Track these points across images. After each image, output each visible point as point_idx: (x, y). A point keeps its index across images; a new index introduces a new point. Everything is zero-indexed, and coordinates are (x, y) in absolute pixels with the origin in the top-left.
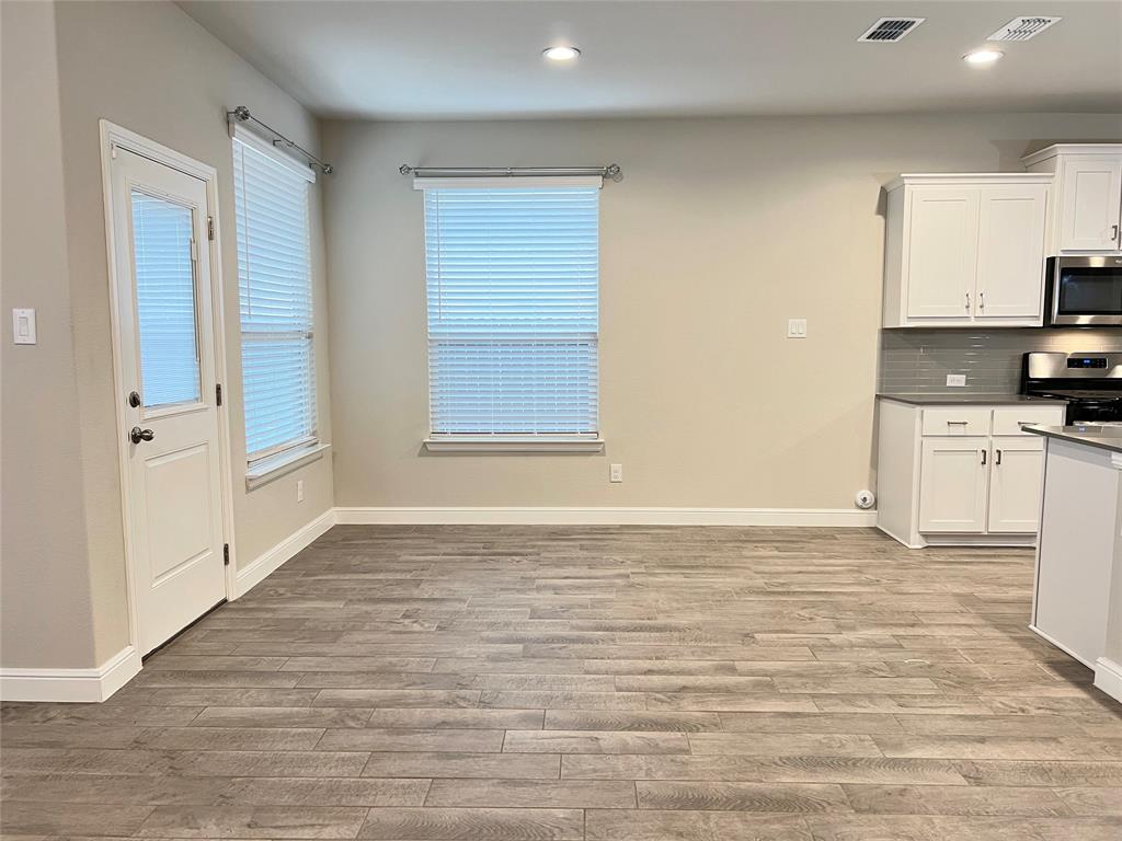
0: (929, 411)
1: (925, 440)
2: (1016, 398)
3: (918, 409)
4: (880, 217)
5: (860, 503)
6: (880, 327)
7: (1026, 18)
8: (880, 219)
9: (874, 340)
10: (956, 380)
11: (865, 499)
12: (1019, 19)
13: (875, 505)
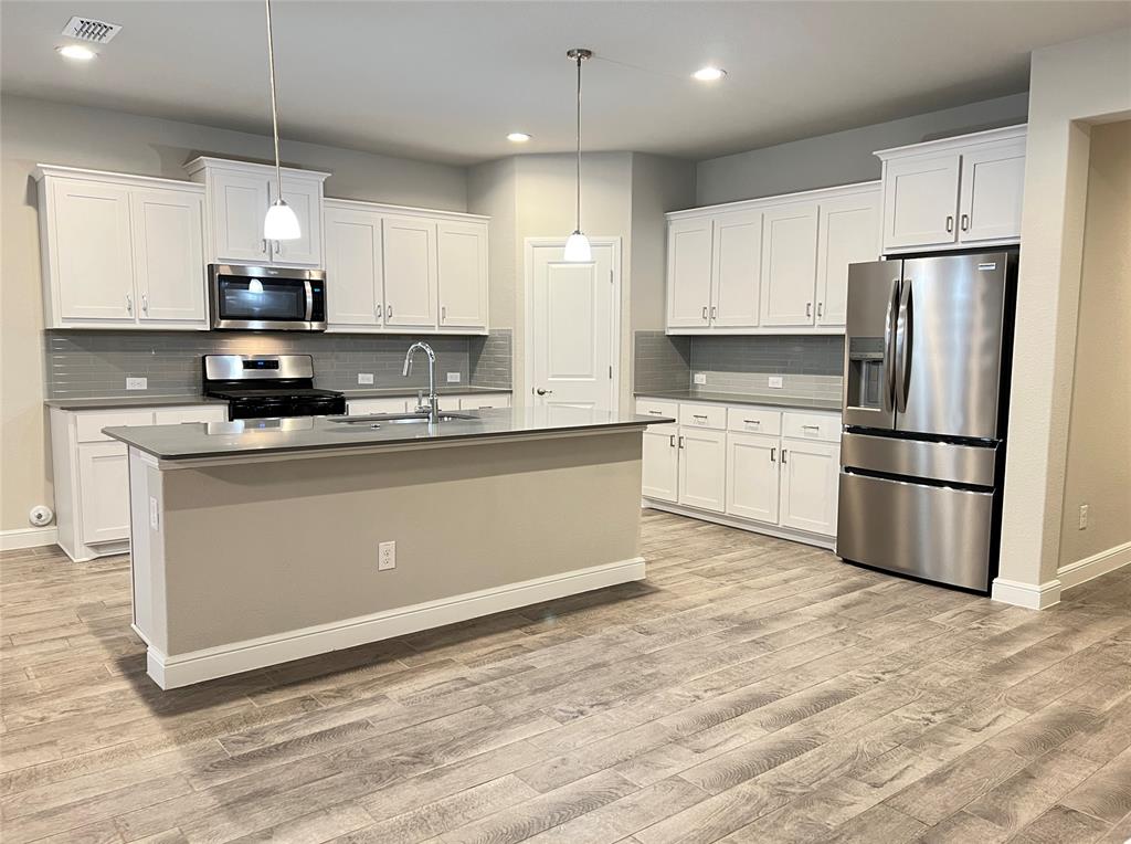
0: (82, 416)
1: (81, 447)
2: (200, 399)
3: (71, 414)
4: (31, 208)
5: (35, 520)
6: (42, 328)
7: (85, 20)
8: (31, 210)
9: (38, 343)
10: (137, 383)
11: (40, 516)
12: (78, 19)
13: (54, 520)
